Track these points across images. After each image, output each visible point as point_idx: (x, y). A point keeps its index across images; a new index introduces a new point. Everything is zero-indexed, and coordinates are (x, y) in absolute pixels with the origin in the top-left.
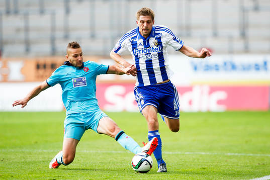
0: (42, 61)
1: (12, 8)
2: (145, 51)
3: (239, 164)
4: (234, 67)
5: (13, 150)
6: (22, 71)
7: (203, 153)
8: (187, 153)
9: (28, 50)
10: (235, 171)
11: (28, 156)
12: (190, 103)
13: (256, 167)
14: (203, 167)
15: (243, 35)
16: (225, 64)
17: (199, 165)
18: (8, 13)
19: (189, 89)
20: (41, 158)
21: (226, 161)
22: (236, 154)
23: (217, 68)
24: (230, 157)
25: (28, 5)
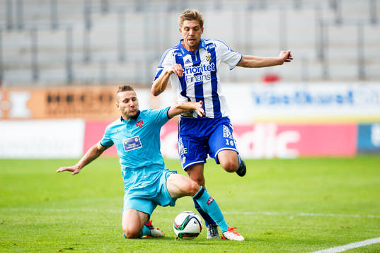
0: (54, 91)
1: (15, 21)
2: (195, 70)
3: (316, 228)
4: (309, 99)
5: (16, 210)
6: (29, 105)
7: (268, 213)
8: (247, 213)
9: (36, 77)
10: (310, 236)
11: (37, 217)
12: (251, 146)
13: (338, 231)
14: (269, 231)
15: (321, 57)
16: (297, 95)
17: (262, 229)
18: (9, 27)
19: (249, 128)
20: (53, 220)
21: (299, 224)
22: (312, 214)
23: (286, 100)
24: (304, 218)
25: (36, 17)
